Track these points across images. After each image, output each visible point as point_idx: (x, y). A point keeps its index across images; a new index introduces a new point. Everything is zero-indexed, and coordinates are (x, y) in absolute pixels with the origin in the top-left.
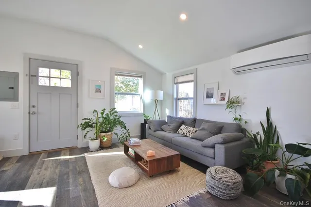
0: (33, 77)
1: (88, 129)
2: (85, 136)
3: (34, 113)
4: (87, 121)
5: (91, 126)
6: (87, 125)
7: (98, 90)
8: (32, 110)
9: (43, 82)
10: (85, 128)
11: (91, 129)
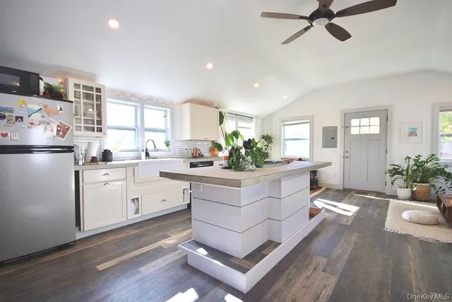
0: (347, 127)
1: (396, 176)
2: (392, 183)
3: (347, 157)
4: (396, 167)
5: (401, 173)
6: (396, 171)
7: (413, 133)
8: (346, 154)
9: (354, 131)
10: (394, 175)
11: (400, 176)
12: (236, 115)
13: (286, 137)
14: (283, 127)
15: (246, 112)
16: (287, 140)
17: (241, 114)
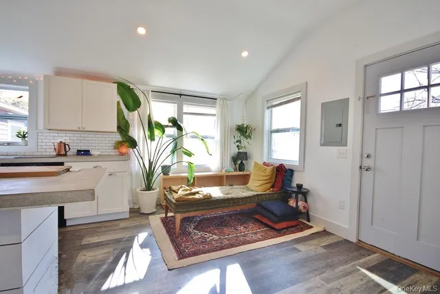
0: (371, 96)
3: (367, 168)
9: (389, 104)
12: (181, 95)
13: (275, 127)
14: (267, 112)
15: (197, 90)
16: (278, 131)
17: (190, 93)
